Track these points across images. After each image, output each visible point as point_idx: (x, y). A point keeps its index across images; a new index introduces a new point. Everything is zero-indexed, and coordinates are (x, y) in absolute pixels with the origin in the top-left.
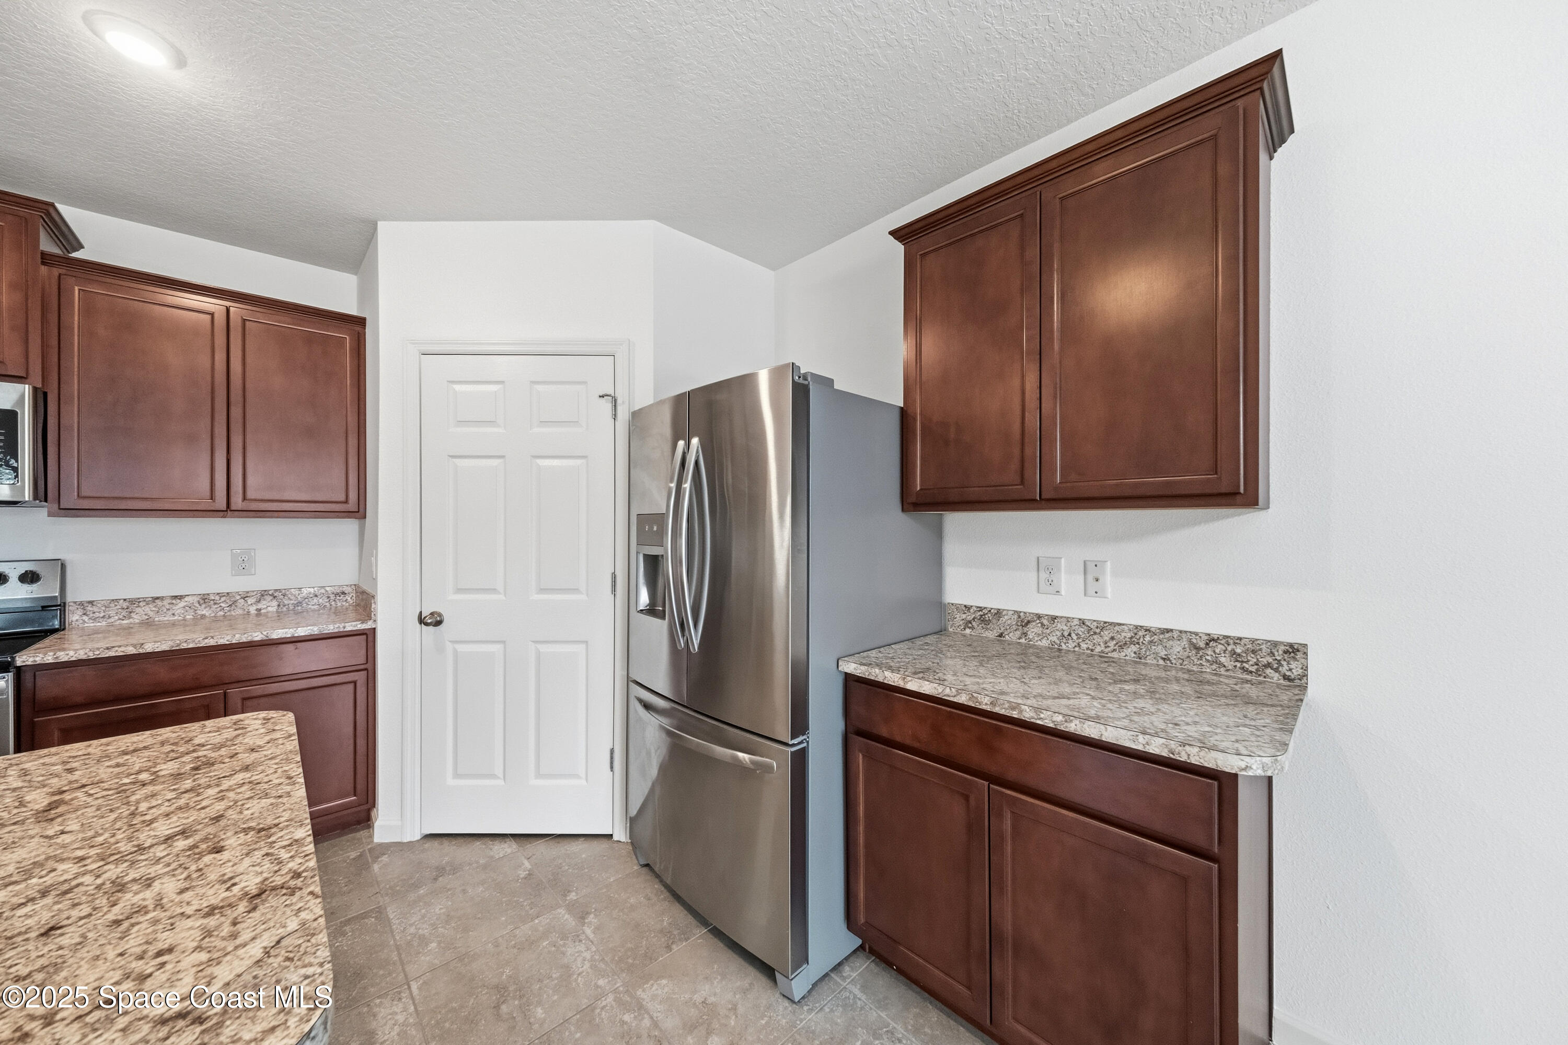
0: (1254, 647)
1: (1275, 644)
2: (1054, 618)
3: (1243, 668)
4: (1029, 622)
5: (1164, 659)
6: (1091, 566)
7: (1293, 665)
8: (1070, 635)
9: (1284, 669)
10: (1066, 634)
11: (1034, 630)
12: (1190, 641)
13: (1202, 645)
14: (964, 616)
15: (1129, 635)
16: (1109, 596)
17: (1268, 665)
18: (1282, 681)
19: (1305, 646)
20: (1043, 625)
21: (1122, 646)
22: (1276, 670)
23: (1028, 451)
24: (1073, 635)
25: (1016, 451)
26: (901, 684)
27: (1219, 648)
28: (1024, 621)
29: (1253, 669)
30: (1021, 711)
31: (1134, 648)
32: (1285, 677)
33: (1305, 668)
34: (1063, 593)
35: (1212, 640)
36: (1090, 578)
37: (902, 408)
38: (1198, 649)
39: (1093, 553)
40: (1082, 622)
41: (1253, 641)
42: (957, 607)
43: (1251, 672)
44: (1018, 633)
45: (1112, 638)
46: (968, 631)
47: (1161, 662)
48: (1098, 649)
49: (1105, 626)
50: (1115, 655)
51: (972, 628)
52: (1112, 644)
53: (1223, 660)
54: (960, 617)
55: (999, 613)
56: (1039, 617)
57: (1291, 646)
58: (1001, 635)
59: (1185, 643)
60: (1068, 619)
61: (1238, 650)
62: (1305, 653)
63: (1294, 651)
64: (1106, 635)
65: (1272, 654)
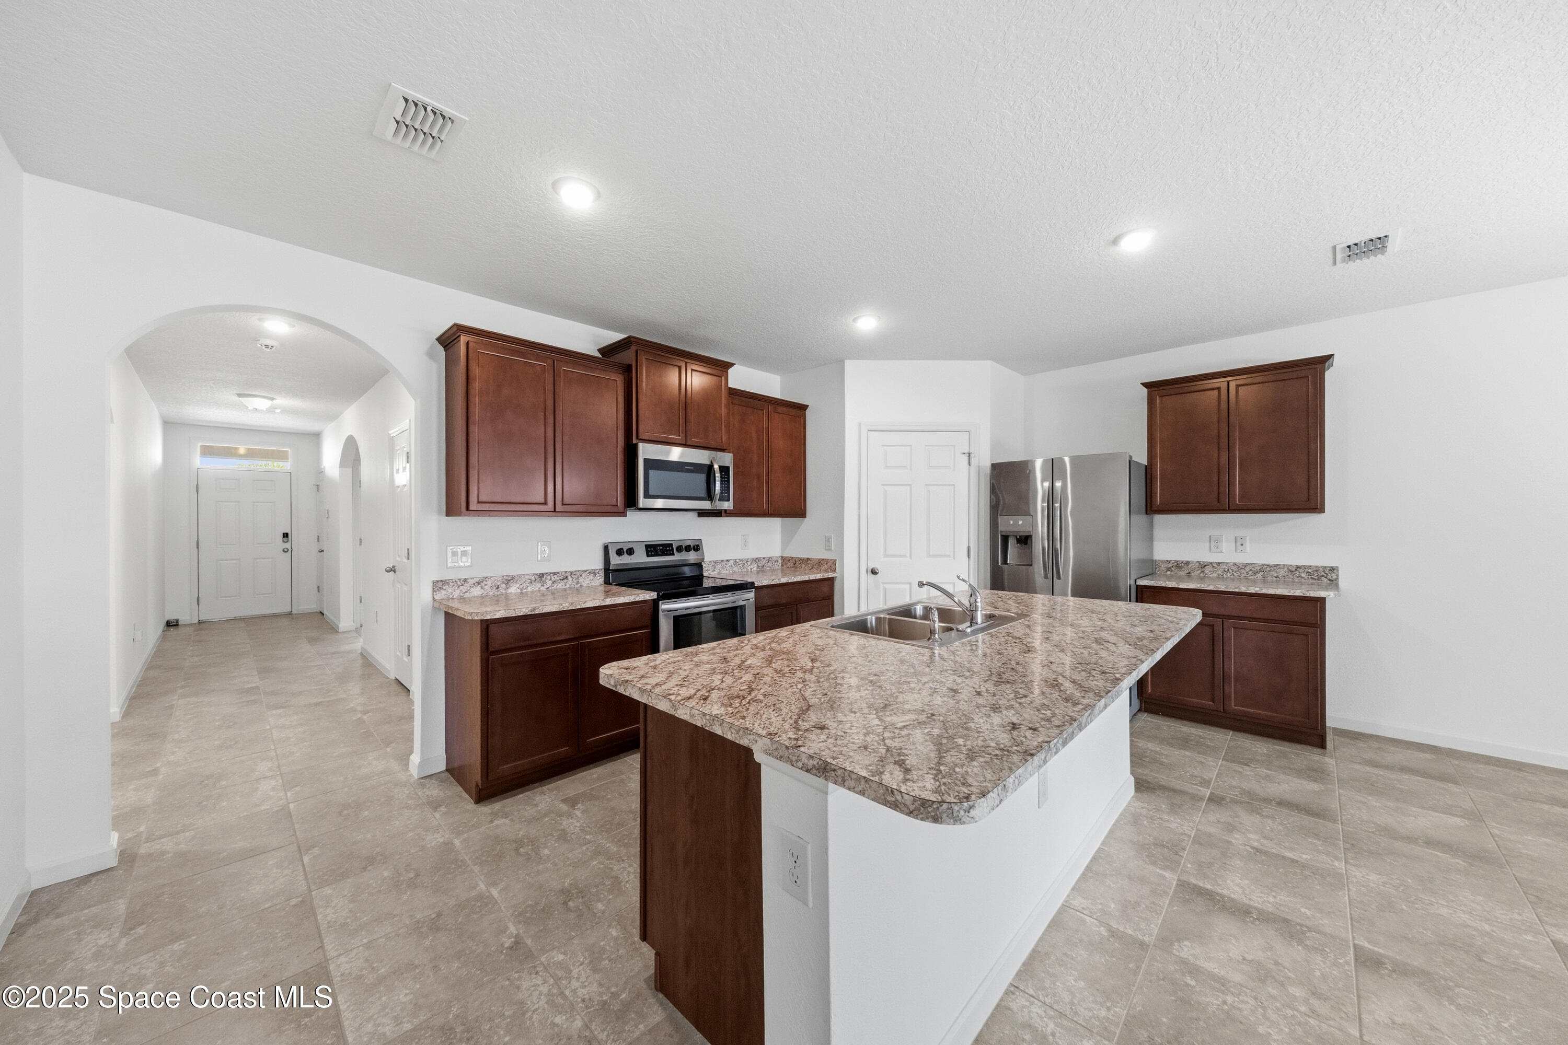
0: (1317, 569)
1: (1325, 567)
2: (1219, 564)
3: (1312, 578)
4: (1205, 566)
5: (1276, 577)
6: (1239, 539)
7: (1333, 575)
8: (1228, 570)
9: (1329, 577)
10: (1226, 570)
11: (1208, 570)
12: (1288, 569)
13: (1294, 570)
14: (1166, 565)
15: (1259, 568)
16: (1248, 552)
17: (1323, 576)
18: (1328, 582)
19: (1337, 567)
20: (1213, 567)
21: (1255, 573)
22: (1326, 577)
23: (1222, 489)
24: (1230, 570)
25: (1215, 489)
26: (1176, 586)
27: (1301, 571)
28: (1203, 566)
29: (1316, 578)
30: (1240, 589)
31: (1262, 573)
32: (1329, 580)
33: (1337, 576)
34: (1224, 551)
35: (1298, 567)
36: (1239, 544)
37: (1146, 466)
38: (1292, 572)
39: (1240, 533)
40: (1235, 564)
41: (1316, 567)
42: (1162, 562)
43: (1315, 579)
44: (1199, 572)
45: (1251, 570)
46: (1169, 572)
47: (1275, 579)
48: (1243, 575)
49: (1246, 565)
50: (1252, 577)
51: (1172, 571)
52: (1250, 573)
53: (1303, 575)
54: (1163, 566)
55: (1188, 563)
56: (1211, 563)
57: (1332, 567)
58: (1189, 573)
59: (1286, 569)
60: (1227, 563)
61: (1310, 571)
62: (1338, 570)
63: (1333, 569)
64: (1247, 569)
65: (1324, 571)
